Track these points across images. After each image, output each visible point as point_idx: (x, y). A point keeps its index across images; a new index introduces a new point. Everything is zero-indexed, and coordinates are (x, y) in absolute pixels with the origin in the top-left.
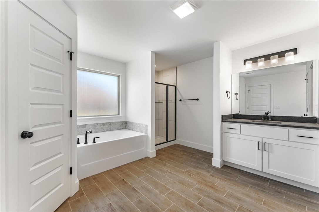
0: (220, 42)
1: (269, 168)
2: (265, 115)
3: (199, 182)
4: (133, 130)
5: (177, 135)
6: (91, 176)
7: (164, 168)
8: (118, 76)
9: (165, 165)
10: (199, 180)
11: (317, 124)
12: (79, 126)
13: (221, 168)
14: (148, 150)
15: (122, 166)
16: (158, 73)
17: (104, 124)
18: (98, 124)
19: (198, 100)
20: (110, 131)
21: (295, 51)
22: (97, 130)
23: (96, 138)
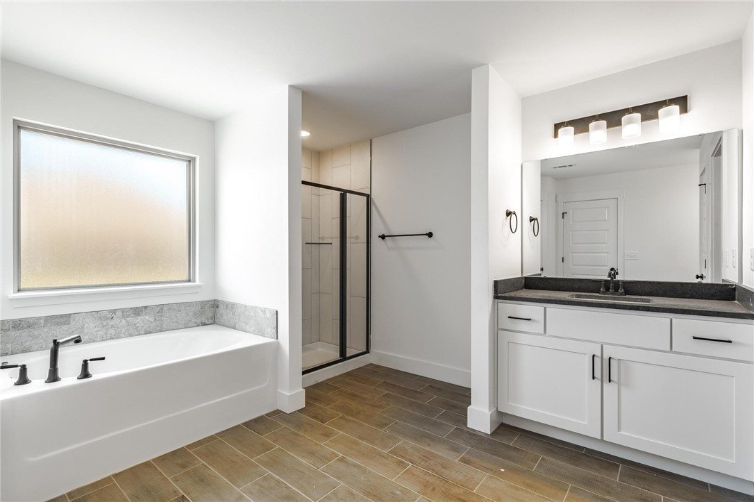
0: (490, 66)
1: (619, 430)
2: (609, 279)
3: (426, 485)
4: (234, 328)
5: (372, 337)
6: (70, 494)
7: (326, 446)
8: (190, 161)
9: (327, 435)
10: (428, 478)
11: (736, 302)
12: (42, 321)
13: (494, 433)
14: (279, 390)
15: (189, 446)
16: (316, 154)
17: (137, 311)
18: (114, 311)
19: (430, 235)
20: (161, 331)
21: (682, 102)
22: (112, 331)
23: (91, 360)
